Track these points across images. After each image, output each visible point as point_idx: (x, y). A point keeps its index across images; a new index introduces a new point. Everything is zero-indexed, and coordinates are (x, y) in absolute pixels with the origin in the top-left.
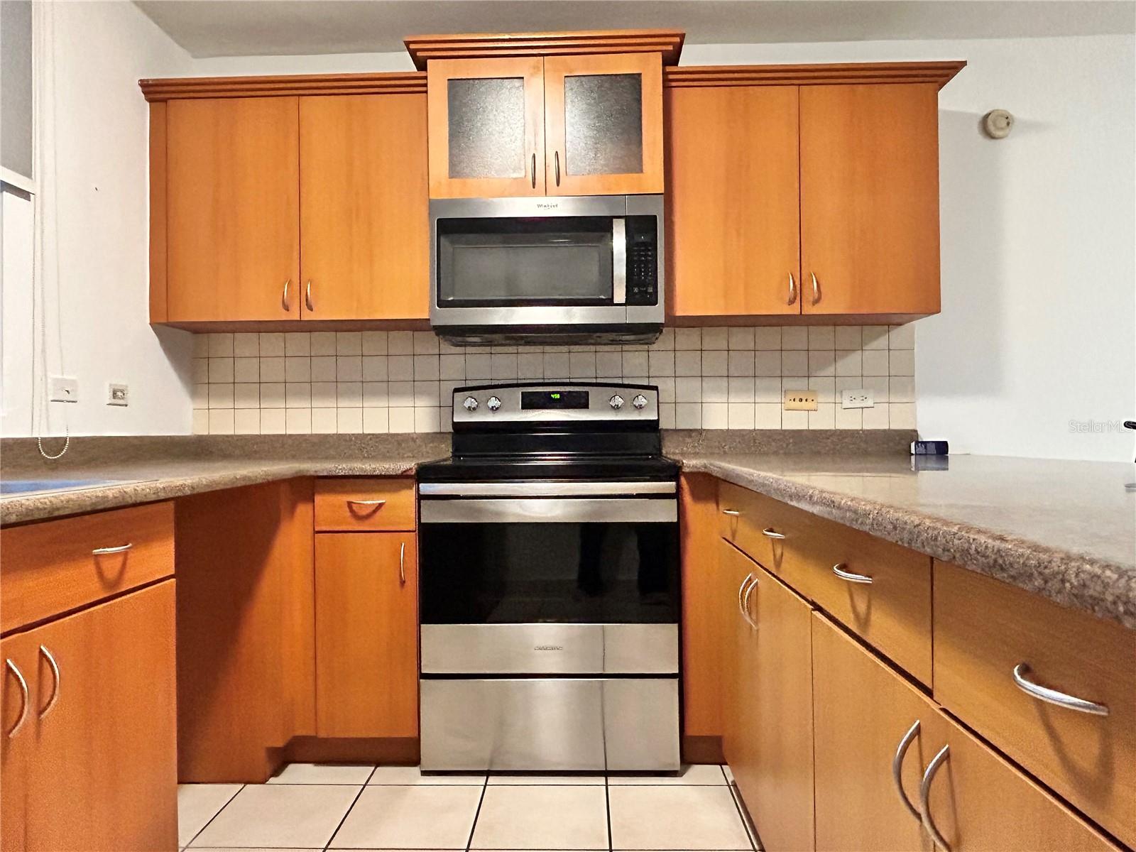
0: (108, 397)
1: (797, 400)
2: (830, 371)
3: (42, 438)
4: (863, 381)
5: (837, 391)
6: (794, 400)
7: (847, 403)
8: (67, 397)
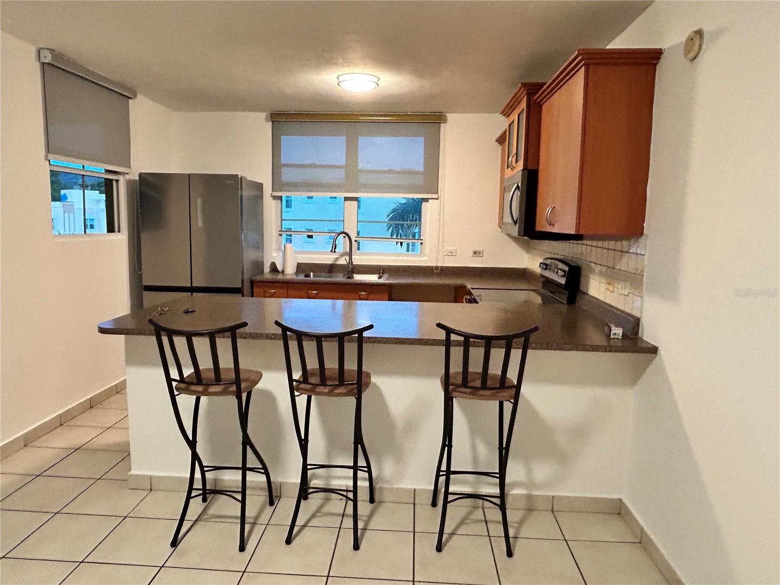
0: (471, 254)
1: (609, 283)
2: (619, 266)
7: (620, 290)
8: (452, 254)
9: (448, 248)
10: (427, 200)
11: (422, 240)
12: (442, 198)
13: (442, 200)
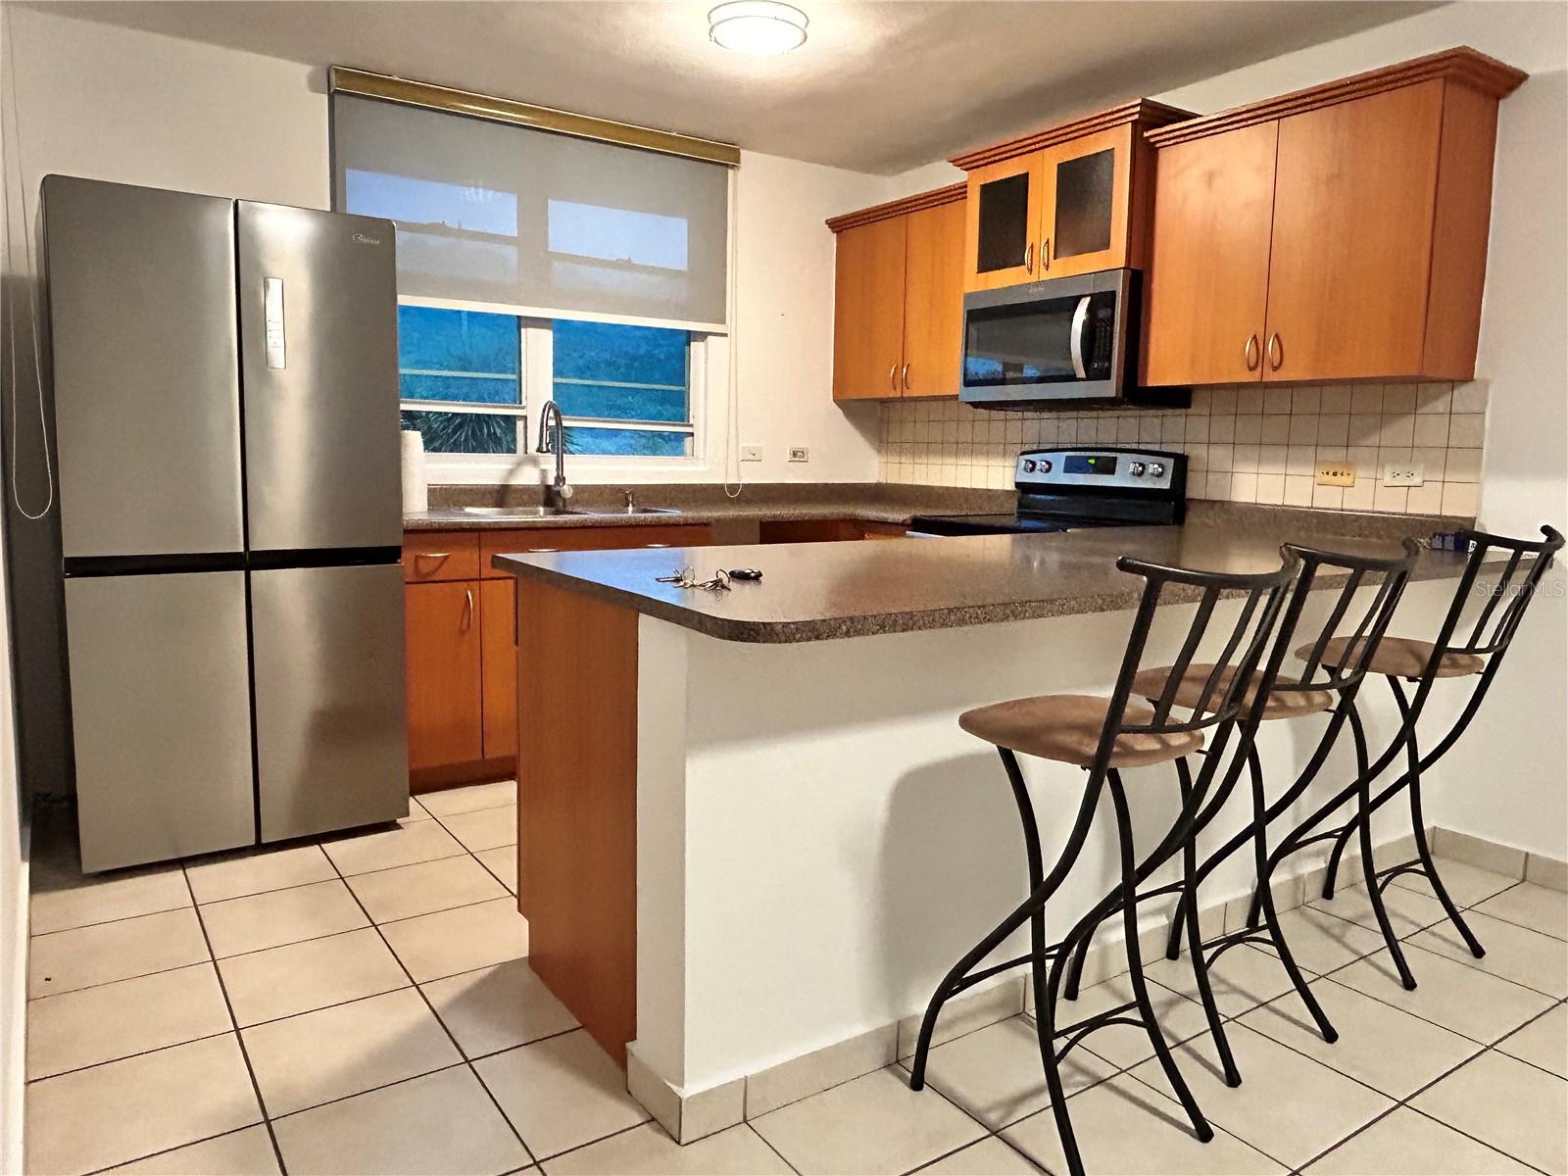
0: (788, 456)
1: (1331, 473)
2: (1374, 440)
3: (728, 485)
4: (1411, 453)
5: (1380, 464)
6: (1327, 473)
7: (1388, 479)
8: (754, 457)
9: (745, 445)
10: (703, 336)
11: (691, 426)
12: (733, 334)
13: (733, 340)
